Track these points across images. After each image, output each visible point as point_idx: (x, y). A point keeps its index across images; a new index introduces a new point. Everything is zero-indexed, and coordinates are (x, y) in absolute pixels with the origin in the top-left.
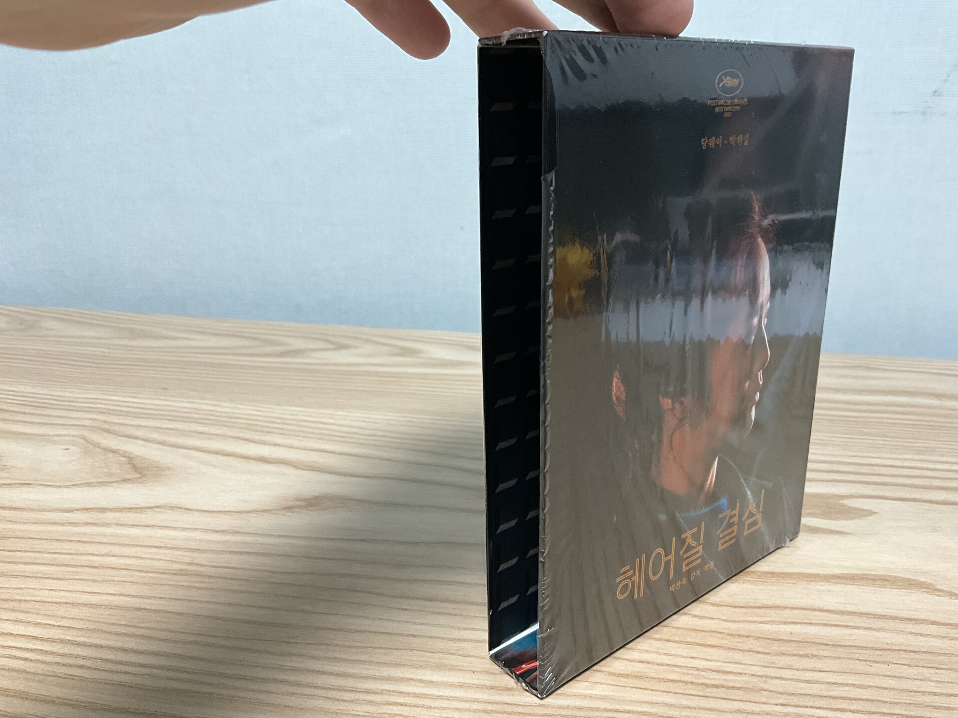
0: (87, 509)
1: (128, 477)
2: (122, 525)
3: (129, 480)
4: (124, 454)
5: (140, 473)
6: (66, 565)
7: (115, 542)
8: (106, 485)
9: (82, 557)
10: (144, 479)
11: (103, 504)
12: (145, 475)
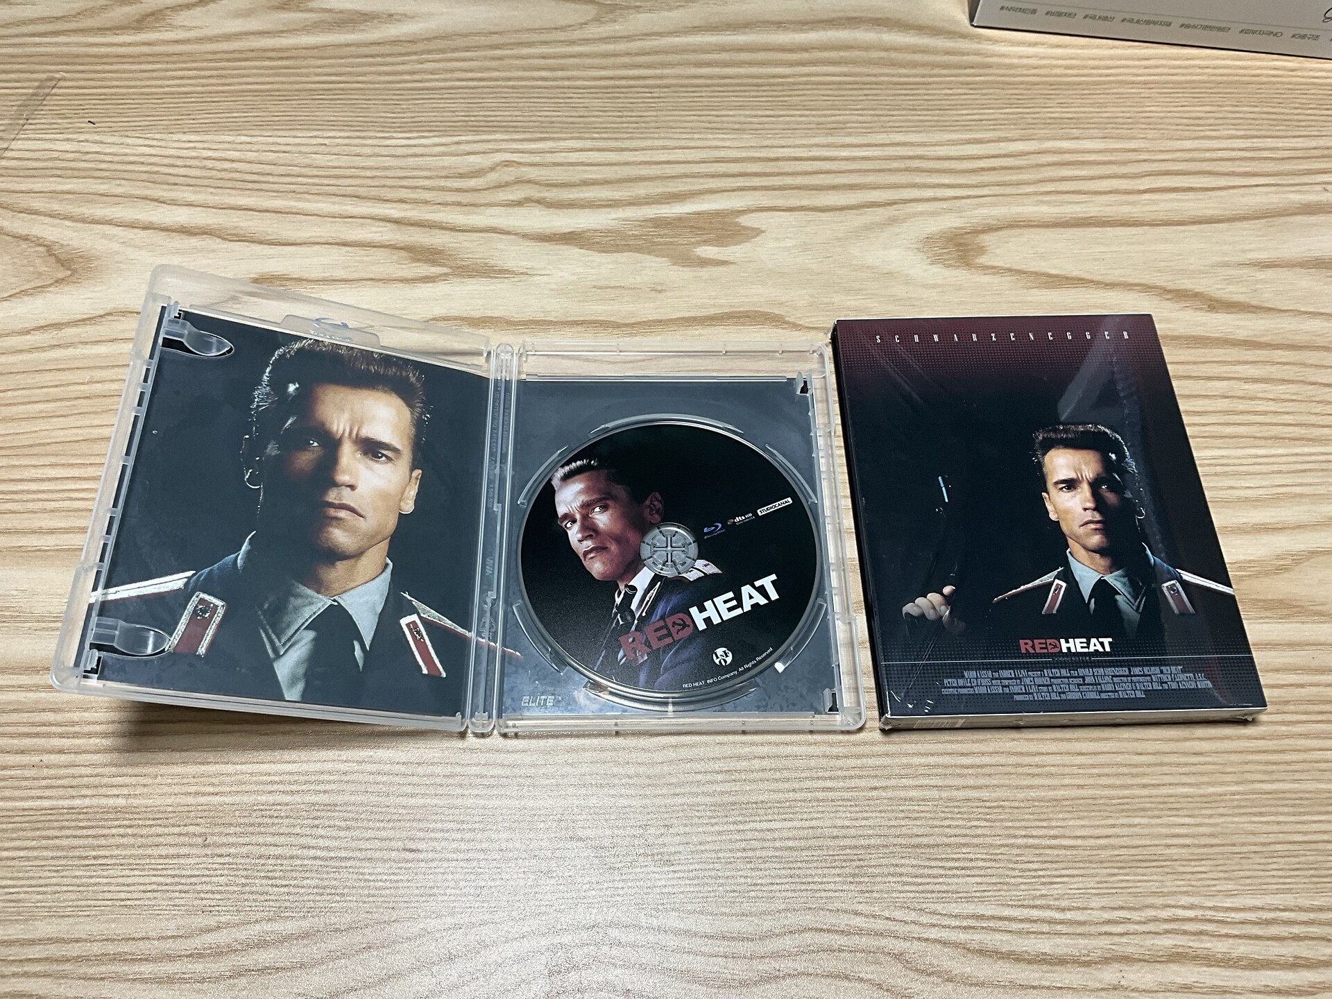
0: (42, 327)
1: (60, 275)
2: (86, 343)
3: (63, 279)
4: (39, 242)
5: (68, 269)
6: (61, 400)
7: (91, 365)
8: (43, 292)
9: (71, 388)
10: (77, 276)
11: (54, 318)
12: (74, 272)
